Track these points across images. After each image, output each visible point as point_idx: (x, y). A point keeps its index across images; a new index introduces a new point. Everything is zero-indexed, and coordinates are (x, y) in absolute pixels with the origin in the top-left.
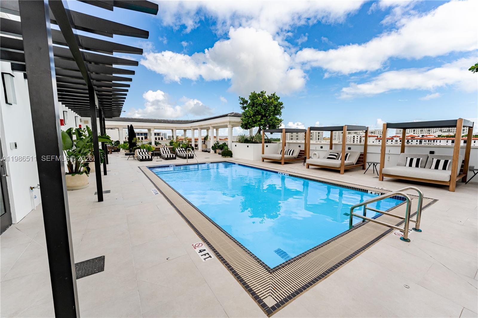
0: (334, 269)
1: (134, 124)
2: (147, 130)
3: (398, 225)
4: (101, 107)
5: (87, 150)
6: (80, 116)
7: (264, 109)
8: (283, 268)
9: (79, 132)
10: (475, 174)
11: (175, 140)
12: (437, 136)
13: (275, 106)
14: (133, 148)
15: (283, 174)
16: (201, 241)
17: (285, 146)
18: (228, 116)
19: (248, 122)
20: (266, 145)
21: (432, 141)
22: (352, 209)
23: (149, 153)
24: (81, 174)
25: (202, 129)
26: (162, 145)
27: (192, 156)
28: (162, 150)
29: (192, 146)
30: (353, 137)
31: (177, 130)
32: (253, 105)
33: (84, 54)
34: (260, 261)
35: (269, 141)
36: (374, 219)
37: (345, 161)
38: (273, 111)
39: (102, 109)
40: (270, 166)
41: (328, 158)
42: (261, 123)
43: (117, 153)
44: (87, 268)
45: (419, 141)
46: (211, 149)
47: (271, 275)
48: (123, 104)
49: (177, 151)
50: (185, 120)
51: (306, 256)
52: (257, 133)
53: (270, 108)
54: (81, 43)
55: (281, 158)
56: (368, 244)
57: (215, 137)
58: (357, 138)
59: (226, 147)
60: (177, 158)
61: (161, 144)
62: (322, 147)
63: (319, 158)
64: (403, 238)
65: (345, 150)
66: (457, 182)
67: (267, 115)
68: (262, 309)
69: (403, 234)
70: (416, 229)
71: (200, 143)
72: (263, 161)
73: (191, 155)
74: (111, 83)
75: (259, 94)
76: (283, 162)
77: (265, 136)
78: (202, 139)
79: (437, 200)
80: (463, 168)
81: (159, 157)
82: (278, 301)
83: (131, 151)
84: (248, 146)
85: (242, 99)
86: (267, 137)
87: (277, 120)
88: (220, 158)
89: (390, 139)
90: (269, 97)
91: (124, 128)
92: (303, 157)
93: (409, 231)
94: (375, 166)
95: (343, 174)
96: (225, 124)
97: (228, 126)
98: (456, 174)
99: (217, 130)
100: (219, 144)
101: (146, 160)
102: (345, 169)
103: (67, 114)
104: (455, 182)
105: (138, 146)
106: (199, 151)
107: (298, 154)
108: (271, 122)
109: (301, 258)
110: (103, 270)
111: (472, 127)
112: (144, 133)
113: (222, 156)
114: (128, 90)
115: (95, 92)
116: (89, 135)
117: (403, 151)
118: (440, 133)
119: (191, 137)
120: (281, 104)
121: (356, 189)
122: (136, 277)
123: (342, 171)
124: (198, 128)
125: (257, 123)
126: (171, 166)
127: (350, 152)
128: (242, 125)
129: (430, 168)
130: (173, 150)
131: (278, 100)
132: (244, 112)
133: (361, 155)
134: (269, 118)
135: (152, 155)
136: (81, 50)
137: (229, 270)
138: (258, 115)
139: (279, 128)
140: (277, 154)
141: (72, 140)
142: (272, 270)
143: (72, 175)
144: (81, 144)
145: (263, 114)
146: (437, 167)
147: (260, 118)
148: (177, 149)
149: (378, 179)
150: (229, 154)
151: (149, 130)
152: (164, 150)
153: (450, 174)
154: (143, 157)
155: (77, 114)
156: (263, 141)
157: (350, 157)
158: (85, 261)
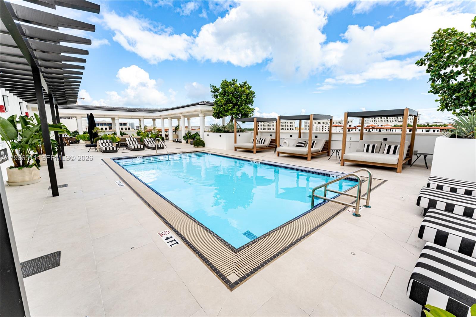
0: (294, 245)
1: (94, 113)
2: (111, 119)
3: (352, 203)
4: (52, 92)
5: (36, 141)
6: (26, 103)
7: (236, 98)
8: (248, 248)
9: (24, 120)
10: (418, 157)
11: (143, 130)
12: (393, 126)
13: (247, 95)
14: (95, 139)
15: (255, 162)
16: (168, 229)
17: (257, 135)
18: (199, 104)
19: (219, 110)
20: (238, 134)
21: (389, 130)
22: (314, 191)
23: (113, 144)
24: (30, 168)
25: (172, 118)
26: (129, 135)
27: (162, 146)
28: (129, 141)
29: (162, 136)
30: (322, 126)
31: (144, 119)
32: (224, 93)
33: (22, 27)
34: (227, 243)
35: (241, 131)
36: (333, 199)
37: (312, 148)
38: (245, 100)
39: (52, 94)
40: (243, 154)
41: (297, 146)
42: (233, 112)
43: (76, 144)
44: (40, 265)
45: (378, 130)
46: (183, 139)
47: (236, 254)
48: (79, 88)
49: (146, 141)
50: (153, 109)
51: (270, 235)
52: (230, 122)
53: (242, 97)
54: (16, 13)
55: (253, 147)
56: (325, 221)
57: (186, 127)
58: (326, 127)
59: (198, 137)
60: (145, 149)
61: (127, 135)
62: (291, 136)
63: (289, 146)
64: (355, 214)
65: (312, 138)
66: (403, 164)
67: (239, 104)
68: (225, 285)
69: (355, 210)
70: (366, 206)
71: (170, 133)
72: (236, 150)
73: (160, 145)
74: (61, 63)
75: (231, 83)
76: (255, 151)
77: (237, 125)
78: (173, 129)
79: (386, 181)
80: (409, 153)
81: (125, 148)
82: (241, 277)
83: (92, 142)
84: (220, 136)
85: (213, 87)
86: (239, 126)
87: (249, 109)
88: (192, 148)
89: (354, 129)
90: (240, 85)
91: (82, 117)
92: (274, 146)
93: (360, 207)
94: (338, 153)
95: (310, 161)
96: (197, 113)
97: (200, 115)
98: (402, 158)
99: (188, 119)
100: (191, 134)
101: (110, 151)
102: (312, 156)
103: (8, 99)
104: (402, 165)
105: (100, 137)
106: (170, 141)
107: (269, 143)
108: (243, 111)
109: (265, 237)
110: (59, 265)
111: (416, 116)
112: (108, 123)
113: (194, 146)
114: (83, 72)
115: (41, 74)
116: (39, 124)
117: (361, 138)
118: (396, 123)
119: (161, 127)
120: (253, 93)
121: (320, 173)
122: (97, 269)
123: (309, 158)
124: (168, 117)
125: (229, 112)
126: (139, 157)
127: (316, 140)
128: (214, 114)
129: (383, 153)
130: (141, 140)
131: (250, 89)
132: (215, 100)
133: (326, 142)
134: (241, 107)
135: (118, 146)
136: (16, 21)
137: (195, 253)
138: (230, 104)
139: (251, 117)
140: (250, 143)
141: (16, 129)
142: (237, 249)
143: (19, 169)
144: (28, 133)
145: (235, 103)
146: (388, 152)
147: (232, 106)
148: (145, 139)
149: (340, 164)
150: (201, 144)
151: (113, 119)
152: (131, 140)
153: (398, 157)
154: (106, 148)
155: (22, 100)
156: (235, 130)
157: (317, 144)
158: (38, 258)
